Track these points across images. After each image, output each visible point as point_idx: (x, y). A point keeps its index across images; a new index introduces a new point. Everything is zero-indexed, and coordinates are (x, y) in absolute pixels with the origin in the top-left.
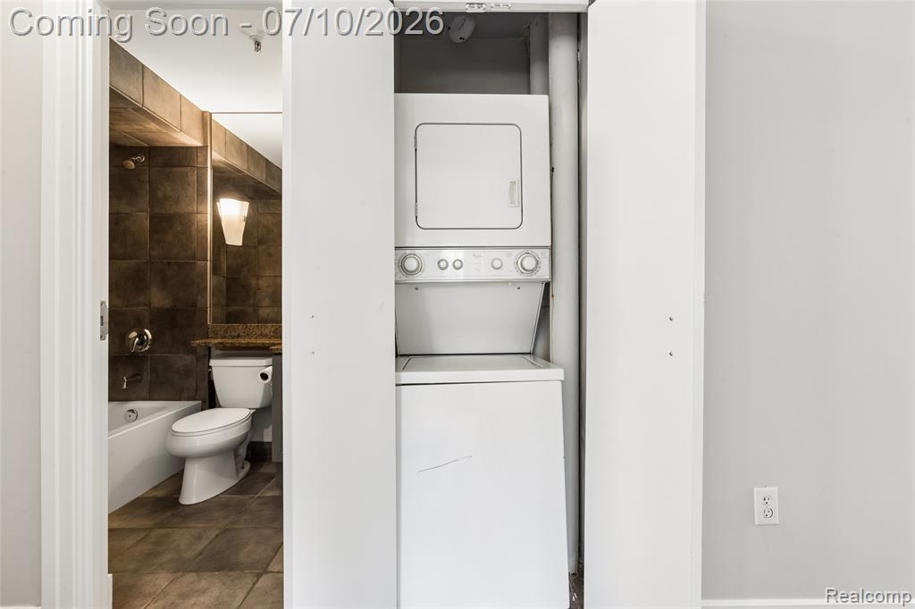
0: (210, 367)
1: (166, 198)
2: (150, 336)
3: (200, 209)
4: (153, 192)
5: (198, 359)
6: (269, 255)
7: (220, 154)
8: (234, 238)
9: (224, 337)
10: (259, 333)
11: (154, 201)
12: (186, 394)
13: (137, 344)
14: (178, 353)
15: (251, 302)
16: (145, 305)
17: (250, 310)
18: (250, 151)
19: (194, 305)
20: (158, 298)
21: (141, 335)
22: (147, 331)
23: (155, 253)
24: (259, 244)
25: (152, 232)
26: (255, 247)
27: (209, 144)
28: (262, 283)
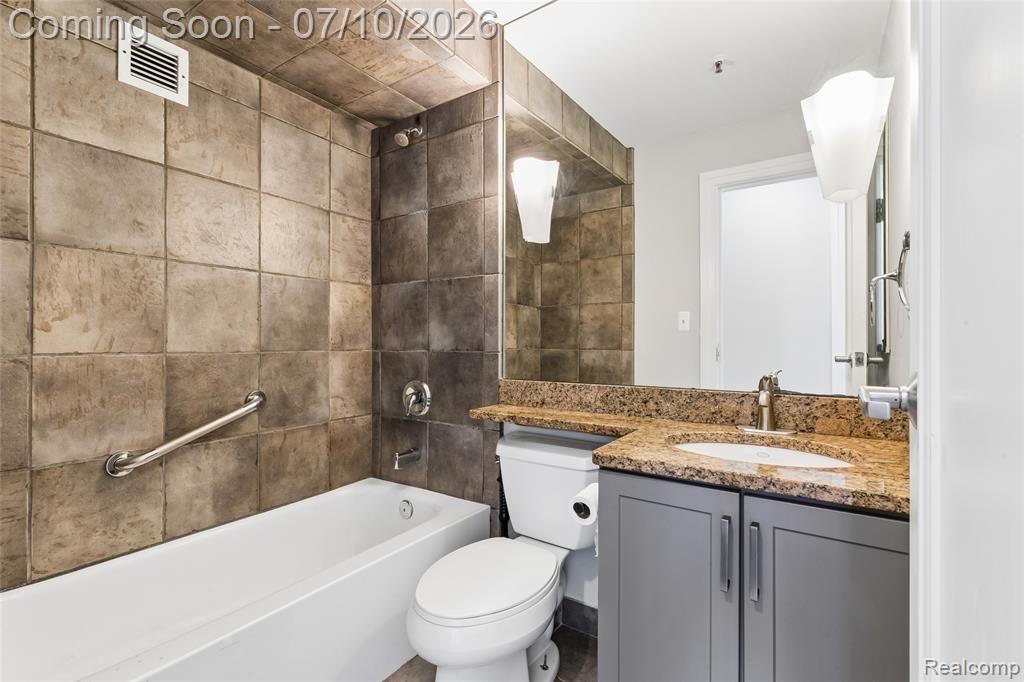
0: (497, 458)
1: (447, 181)
2: (428, 395)
3: (489, 189)
4: (431, 175)
5: (486, 435)
6: (596, 272)
7: (519, 100)
8: (537, 231)
9: (521, 403)
10: (576, 399)
11: (434, 189)
12: (470, 491)
13: (414, 403)
14: (462, 424)
15: (572, 341)
16: (424, 348)
17: (571, 353)
18: (567, 102)
19: (480, 347)
20: (438, 336)
21: (419, 393)
22: (426, 387)
23: (434, 268)
24: (581, 257)
25: (432, 236)
26: (577, 262)
27: (500, 79)
28: (586, 314)
